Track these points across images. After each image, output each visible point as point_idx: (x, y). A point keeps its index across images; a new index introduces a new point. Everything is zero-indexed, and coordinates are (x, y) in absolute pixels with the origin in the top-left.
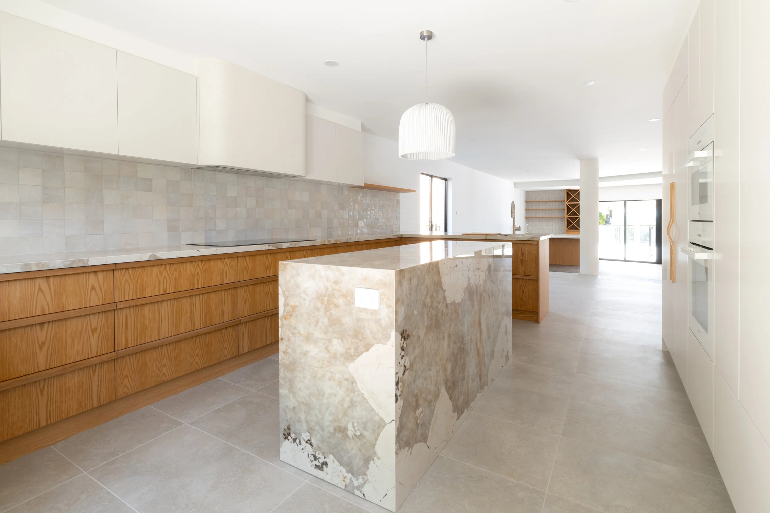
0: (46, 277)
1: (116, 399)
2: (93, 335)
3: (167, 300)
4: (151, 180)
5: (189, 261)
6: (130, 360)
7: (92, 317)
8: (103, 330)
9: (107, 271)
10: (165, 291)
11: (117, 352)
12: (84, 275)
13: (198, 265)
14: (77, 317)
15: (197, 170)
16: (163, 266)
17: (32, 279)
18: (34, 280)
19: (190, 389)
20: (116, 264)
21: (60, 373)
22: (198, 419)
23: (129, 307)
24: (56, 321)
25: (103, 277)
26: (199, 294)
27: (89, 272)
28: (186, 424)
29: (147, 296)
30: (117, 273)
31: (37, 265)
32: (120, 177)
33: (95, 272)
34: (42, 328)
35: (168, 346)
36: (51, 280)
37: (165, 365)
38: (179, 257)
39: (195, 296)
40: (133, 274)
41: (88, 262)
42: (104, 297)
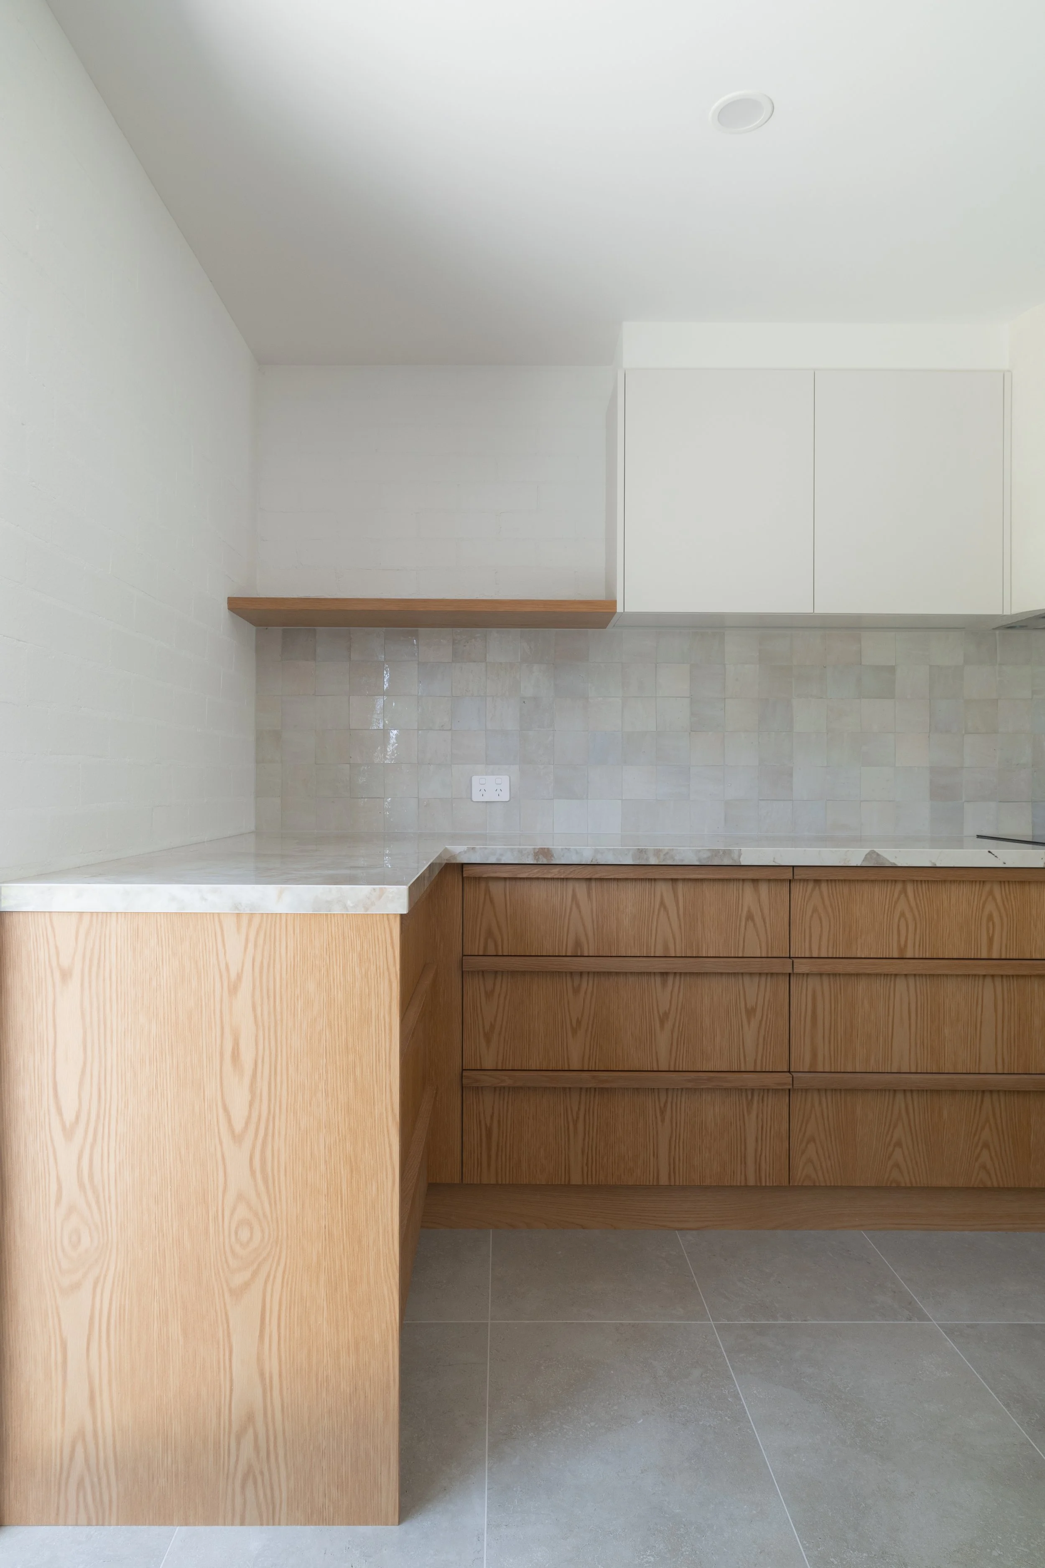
0: (672, 879)
1: (791, 1184)
2: (749, 1022)
3: (906, 975)
4: (892, 669)
5: (964, 879)
6: (820, 1103)
7: (747, 980)
8: (767, 1015)
9: (776, 880)
10: (902, 950)
11: (793, 1074)
12: (735, 884)
13: (991, 893)
14: (722, 974)
15: (1010, 631)
16: (899, 887)
17: (650, 880)
18: (653, 882)
19: (967, 1232)
20: (793, 867)
21: (690, 1085)
22: (968, 1326)
23: (821, 975)
24: (686, 973)
25: (769, 894)
26: (993, 976)
27: (743, 880)
28: (935, 1323)
29: (859, 956)
30: (798, 890)
31: (657, 852)
32: (825, 667)
33: (755, 881)
34: (664, 984)
35: (909, 1095)
36: (680, 886)
37: (899, 1144)
38: (938, 865)
39: (981, 979)
40: (829, 896)
41: (740, 856)
42: (770, 940)
